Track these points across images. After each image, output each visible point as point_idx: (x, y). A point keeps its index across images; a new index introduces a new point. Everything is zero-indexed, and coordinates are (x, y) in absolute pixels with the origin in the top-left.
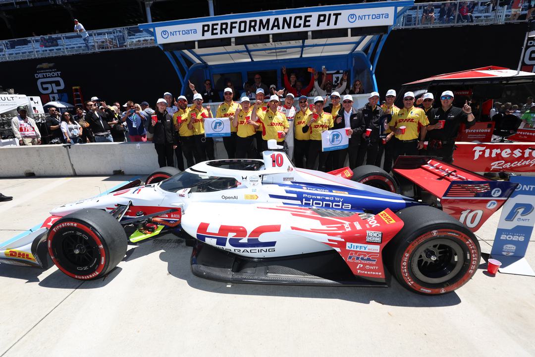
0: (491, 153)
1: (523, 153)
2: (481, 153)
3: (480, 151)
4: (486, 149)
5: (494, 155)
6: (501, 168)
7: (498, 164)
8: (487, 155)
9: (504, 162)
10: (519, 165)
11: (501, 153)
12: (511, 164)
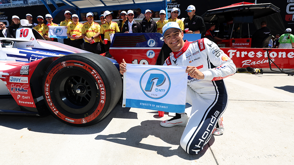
0: (240, 54)
1: (263, 55)
2: (234, 54)
3: (233, 53)
4: (237, 51)
5: (243, 56)
6: (250, 65)
7: (247, 62)
8: (238, 56)
9: (251, 61)
10: (261, 63)
11: (247, 54)
12: (256, 62)
